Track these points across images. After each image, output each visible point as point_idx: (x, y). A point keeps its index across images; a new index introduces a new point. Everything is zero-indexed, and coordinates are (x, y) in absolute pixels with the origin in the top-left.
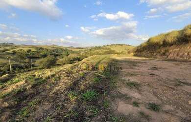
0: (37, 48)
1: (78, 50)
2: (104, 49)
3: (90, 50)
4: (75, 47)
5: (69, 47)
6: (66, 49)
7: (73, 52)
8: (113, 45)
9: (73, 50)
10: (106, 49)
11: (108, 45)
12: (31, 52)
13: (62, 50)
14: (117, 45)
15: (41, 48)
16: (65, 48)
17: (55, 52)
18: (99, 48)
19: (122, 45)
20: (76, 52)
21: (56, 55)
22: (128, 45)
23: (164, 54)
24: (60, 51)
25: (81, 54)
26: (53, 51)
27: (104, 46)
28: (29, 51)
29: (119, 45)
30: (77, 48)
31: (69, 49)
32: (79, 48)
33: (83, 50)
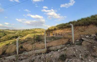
1: (13, 32)
2: (31, 31)
3: (23, 31)
5: (6, 30)
6: (3, 31)
7: (10, 33)
8: (36, 29)
9: (10, 31)
10: (32, 31)
11: (33, 29)
18: (28, 30)
19: (40, 29)
22: (43, 29)
25: (16, 34)
29: (39, 29)
30: (13, 30)
32: (14, 30)
33: (18, 31)
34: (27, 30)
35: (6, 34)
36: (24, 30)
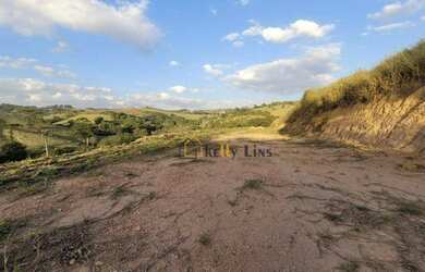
0: (114, 114)
2: (253, 113)
3: (223, 116)
4: (192, 110)
5: (182, 111)
7: (187, 122)
8: (274, 104)
10: (260, 113)
11: (264, 105)
12: (103, 123)
13: (164, 117)
14: (285, 103)
15: (122, 114)
18: (244, 111)
26: (146, 120)
27: (256, 107)
28: (99, 120)
30: (196, 113)
31: (179, 115)
33: (209, 116)
34: (238, 109)
36: (230, 110)
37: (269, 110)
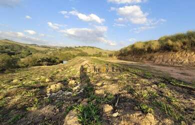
1: (43, 49)
2: (75, 50)
3: (60, 50)
4: (40, 45)
6: (27, 47)
7: (38, 51)
8: (84, 47)
9: (37, 48)
10: (78, 50)
11: (79, 47)
13: (21, 47)
14: (88, 47)
16: (24, 46)
17: (9, 50)
18: (71, 48)
19: (93, 48)
20: (42, 52)
21: (10, 54)
23: (150, 59)
24: (16, 48)
25: (49, 54)
26: (6, 48)
27: (76, 47)
29: (91, 47)
31: (31, 47)
32: (45, 47)
33: (51, 49)
34: (67, 48)
35: (31, 54)
36: (63, 47)
37: (82, 49)
